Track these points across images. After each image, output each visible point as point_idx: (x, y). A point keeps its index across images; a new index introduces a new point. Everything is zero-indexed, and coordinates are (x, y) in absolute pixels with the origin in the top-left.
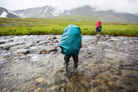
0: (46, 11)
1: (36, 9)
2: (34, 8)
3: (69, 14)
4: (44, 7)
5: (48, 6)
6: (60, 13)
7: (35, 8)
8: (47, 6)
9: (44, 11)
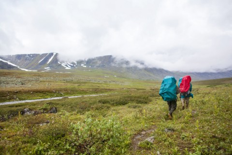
0: (50, 60)
1: (33, 57)
2: (29, 55)
3: (86, 66)
4: (47, 54)
5: (54, 54)
6: (72, 65)
7: (31, 54)
8: (52, 54)
9: (48, 61)
